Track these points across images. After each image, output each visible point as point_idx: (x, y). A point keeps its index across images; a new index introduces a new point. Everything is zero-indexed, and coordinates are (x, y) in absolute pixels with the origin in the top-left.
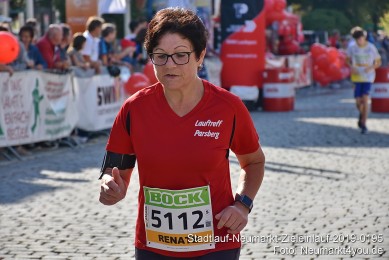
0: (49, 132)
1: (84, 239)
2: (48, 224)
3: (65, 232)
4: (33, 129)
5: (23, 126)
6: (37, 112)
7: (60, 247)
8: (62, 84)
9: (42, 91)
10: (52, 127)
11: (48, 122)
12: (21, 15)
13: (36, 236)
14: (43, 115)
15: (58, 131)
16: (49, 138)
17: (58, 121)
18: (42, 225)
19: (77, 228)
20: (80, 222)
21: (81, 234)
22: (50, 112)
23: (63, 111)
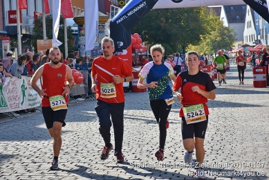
0: (30, 105)
1: (47, 155)
2: (30, 149)
3: (38, 153)
4: (22, 103)
5: (17, 102)
7: (36, 160)
9: (26, 85)
11: (29, 100)
12: (16, 49)
13: (25, 155)
14: (27, 97)
15: (34, 104)
16: (30, 107)
17: (33, 100)
18: (27, 149)
19: (44, 151)
20: (45, 147)
21: (46, 153)
22: (30, 95)
23: (37, 95)
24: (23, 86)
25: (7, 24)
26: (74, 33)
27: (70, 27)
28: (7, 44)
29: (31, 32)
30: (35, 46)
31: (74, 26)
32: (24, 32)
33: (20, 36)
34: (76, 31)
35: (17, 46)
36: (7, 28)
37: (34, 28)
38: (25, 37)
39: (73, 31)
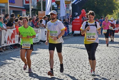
0: (35, 41)
1: (43, 64)
2: (35, 61)
3: (39, 63)
7: (38, 66)
12: (29, 15)
15: (37, 41)
17: (37, 39)
19: (41, 62)
20: (42, 60)
23: (38, 36)
25: (25, 4)
28: (24, 13)
29: (35, 8)
31: (55, 5)
33: (31, 10)
34: (56, 7)
36: (25, 6)
37: (37, 6)
39: (54, 7)
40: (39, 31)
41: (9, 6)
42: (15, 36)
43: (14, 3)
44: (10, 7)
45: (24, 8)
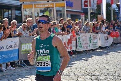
0: (93, 47)
1: (101, 72)
2: (93, 69)
3: (97, 71)
4: (89, 46)
5: (87, 46)
6: (90, 42)
8: (97, 36)
9: (92, 38)
10: (94, 46)
11: (93, 45)
12: (87, 20)
13: (90, 72)
14: (92, 43)
15: (95, 47)
16: (93, 48)
17: (95, 45)
18: (91, 69)
19: (99, 70)
20: (100, 68)
22: (94, 42)
23: (97, 42)
24: (90, 38)
25: (83, 7)
26: (116, 12)
27: (114, 9)
28: (83, 17)
29: (95, 11)
30: (97, 18)
31: (116, 8)
32: (92, 11)
33: (89, 13)
34: (117, 11)
35: (88, 18)
36: (84, 9)
37: (96, 9)
38: (92, 13)
39: (116, 11)
40: (98, 36)
41: (66, 9)
42: (72, 41)
43: (72, 6)
44: (67, 11)
45: (82, 11)
